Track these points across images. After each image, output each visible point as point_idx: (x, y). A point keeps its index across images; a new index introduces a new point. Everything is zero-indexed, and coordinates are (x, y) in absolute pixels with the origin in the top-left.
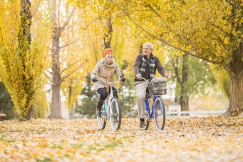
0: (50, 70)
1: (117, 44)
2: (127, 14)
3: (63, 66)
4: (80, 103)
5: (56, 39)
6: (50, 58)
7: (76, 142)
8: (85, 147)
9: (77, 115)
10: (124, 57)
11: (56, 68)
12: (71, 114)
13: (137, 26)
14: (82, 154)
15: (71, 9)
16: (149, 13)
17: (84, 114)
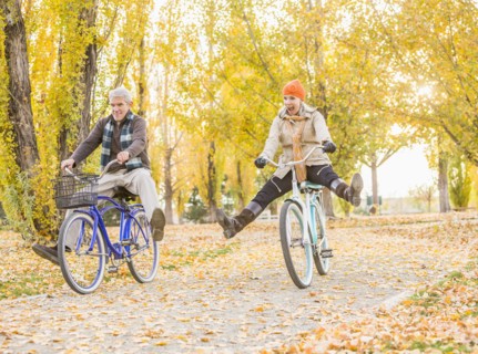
0: (163, 184)
1: (219, 161)
2: (229, 138)
3: (174, 179)
4: (187, 210)
5: (168, 158)
6: (163, 174)
7: (192, 250)
8: (201, 254)
9: (185, 220)
10: (225, 172)
11: (168, 182)
12: (180, 220)
13: (237, 147)
14: (199, 261)
15: (179, 133)
16: (247, 136)
17: (191, 219)
